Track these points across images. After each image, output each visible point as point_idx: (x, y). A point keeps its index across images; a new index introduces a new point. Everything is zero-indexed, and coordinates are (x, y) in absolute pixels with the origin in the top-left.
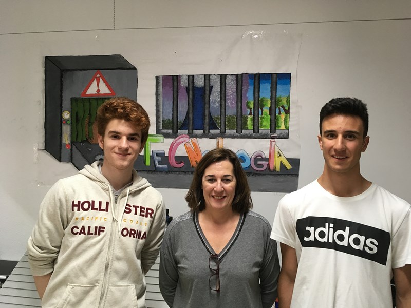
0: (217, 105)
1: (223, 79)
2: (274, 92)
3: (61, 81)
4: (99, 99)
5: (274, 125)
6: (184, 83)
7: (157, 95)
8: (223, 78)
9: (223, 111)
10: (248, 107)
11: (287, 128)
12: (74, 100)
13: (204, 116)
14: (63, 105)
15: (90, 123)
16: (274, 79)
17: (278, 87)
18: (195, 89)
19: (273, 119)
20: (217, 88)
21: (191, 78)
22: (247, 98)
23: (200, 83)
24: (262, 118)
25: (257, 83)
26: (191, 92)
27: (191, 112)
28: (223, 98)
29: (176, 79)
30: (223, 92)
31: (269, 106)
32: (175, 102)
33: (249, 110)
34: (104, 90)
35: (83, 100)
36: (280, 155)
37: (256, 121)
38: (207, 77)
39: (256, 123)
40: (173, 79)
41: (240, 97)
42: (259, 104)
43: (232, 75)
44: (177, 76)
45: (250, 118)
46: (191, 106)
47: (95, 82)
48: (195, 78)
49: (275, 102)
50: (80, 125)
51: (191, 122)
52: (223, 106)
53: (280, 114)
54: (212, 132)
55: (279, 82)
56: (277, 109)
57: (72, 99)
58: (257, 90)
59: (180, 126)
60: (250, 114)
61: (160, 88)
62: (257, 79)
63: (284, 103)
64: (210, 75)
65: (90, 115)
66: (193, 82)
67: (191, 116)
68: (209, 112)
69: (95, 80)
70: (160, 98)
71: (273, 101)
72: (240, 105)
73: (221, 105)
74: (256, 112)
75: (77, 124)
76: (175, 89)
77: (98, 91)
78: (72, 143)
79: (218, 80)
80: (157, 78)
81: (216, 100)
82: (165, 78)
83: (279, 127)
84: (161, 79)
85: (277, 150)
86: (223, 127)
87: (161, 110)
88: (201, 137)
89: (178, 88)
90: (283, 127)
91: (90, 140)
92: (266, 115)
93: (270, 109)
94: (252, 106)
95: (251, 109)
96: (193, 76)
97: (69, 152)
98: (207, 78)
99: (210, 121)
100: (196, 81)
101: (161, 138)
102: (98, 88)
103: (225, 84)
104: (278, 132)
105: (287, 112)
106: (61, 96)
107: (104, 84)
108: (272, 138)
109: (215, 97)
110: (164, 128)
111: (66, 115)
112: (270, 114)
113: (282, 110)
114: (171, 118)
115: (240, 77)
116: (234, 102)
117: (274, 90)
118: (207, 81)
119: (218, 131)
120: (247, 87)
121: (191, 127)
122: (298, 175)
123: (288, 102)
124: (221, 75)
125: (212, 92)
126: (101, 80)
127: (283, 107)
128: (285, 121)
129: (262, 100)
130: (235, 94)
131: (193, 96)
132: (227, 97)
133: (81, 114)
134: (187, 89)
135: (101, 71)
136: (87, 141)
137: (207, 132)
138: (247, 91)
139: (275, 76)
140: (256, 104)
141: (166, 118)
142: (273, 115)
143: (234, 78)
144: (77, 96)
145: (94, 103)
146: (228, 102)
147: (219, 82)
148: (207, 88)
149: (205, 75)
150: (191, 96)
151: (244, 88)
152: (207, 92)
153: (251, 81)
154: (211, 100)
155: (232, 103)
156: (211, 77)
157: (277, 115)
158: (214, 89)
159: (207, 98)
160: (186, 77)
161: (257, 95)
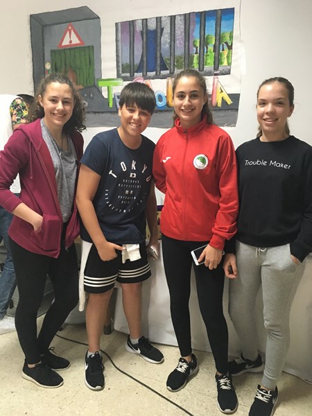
0: (168, 46)
1: (173, 20)
2: (218, 29)
3: (43, 35)
4: (72, 49)
5: (218, 61)
6: (139, 27)
7: (117, 41)
8: (173, 18)
9: (172, 51)
10: (195, 46)
11: (229, 64)
12: (53, 52)
13: (156, 58)
14: (46, 59)
15: (66, 72)
16: (219, 16)
17: (223, 23)
18: (148, 32)
19: (217, 56)
20: (167, 30)
21: (145, 21)
22: (193, 37)
23: (152, 26)
24: (207, 56)
25: (203, 21)
26: (145, 36)
27: (145, 54)
28: (173, 39)
29: (132, 24)
30: (173, 33)
31: (214, 43)
32: (132, 47)
33: (195, 49)
34: (75, 41)
35: (60, 51)
36: (222, 91)
37: (201, 59)
38: (159, 20)
39: (201, 62)
40: (130, 24)
41: (187, 36)
42: (204, 42)
43: (180, 15)
44: (133, 21)
45: (196, 56)
46: (145, 50)
47: (68, 34)
48: (148, 20)
49: (219, 38)
51: (145, 64)
52: (173, 47)
53: (223, 50)
54: (163, 72)
55: (223, 18)
56: (221, 46)
57: (51, 51)
58: (203, 29)
59: (136, 69)
60: (196, 53)
61: (119, 34)
62: (203, 16)
63: (227, 39)
64: (161, 17)
65: (65, 64)
66: (147, 25)
67: (145, 59)
68: (161, 54)
69: (68, 32)
70: (120, 44)
71: (218, 37)
72: (187, 44)
73: (171, 46)
74: (202, 50)
76: (132, 34)
77: (71, 42)
79: (169, 22)
80: (116, 24)
81: (166, 42)
82: (123, 24)
83: (222, 63)
84: (119, 25)
85: (219, 86)
86: (172, 67)
87: (120, 55)
88: (153, 79)
89: (134, 33)
90: (225, 63)
92: (210, 52)
93: (215, 46)
94: (198, 45)
95: (197, 48)
96: (146, 19)
99: (161, 62)
100: (149, 24)
101: (121, 81)
102: (71, 39)
103: (175, 24)
104: (221, 68)
105: (230, 48)
106: (43, 50)
107: (75, 35)
108: (216, 75)
109: (165, 38)
110: (123, 72)
111: (48, 66)
112: (214, 51)
113: (225, 47)
114: (128, 62)
115: (187, 17)
116: (182, 42)
117: (218, 26)
118: (159, 24)
119: (168, 72)
120: (194, 25)
121: (145, 70)
122: (237, 110)
123: (231, 37)
124: (171, 16)
125: (163, 33)
126: (73, 32)
127: (226, 43)
128: (228, 57)
129: (208, 38)
130: (183, 34)
131: (147, 39)
132: (176, 38)
133: (58, 65)
134: (142, 33)
135: (72, 23)
137: (158, 73)
138: (193, 31)
139: (220, 12)
140: (202, 43)
141: (125, 63)
142: (217, 52)
143: (183, 18)
144: (55, 48)
145: (68, 52)
146: (177, 42)
147: (169, 23)
148: (159, 30)
149: (157, 18)
150: (145, 40)
151: (191, 27)
152: (159, 35)
153: (197, 19)
154: (162, 42)
155: (180, 43)
156: (162, 19)
157: (221, 51)
158: (164, 31)
159: (159, 40)
160: (141, 21)
161: (202, 33)
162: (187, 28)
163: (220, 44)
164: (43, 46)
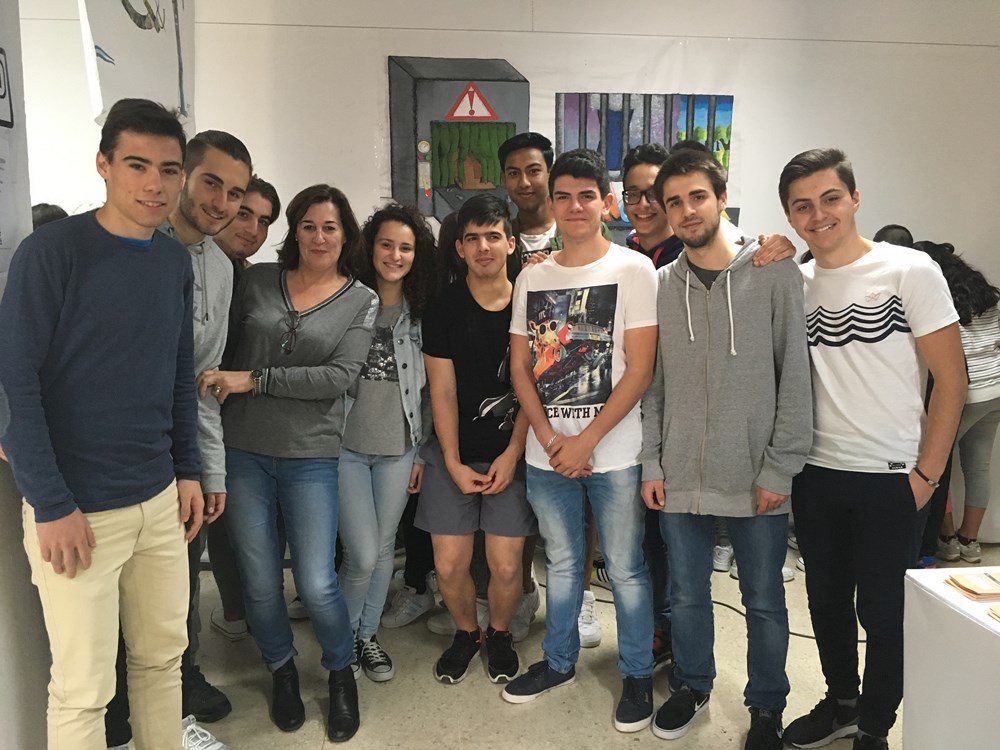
0: (640, 136)
1: (648, 101)
2: (712, 120)
3: (415, 95)
4: (473, 123)
6: (595, 104)
7: (557, 120)
8: (647, 98)
12: (435, 125)
14: (420, 134)
15: (460, 160)
16: (713, 103)
17: (718, 114)
18: (609, 113)
20: (639, 113)
21: (604, 98)
22: (677, 127)
23: (616, 104)
25: (690, 108)
26: (604, 118)
27: (603, 145)
28: (647, 127)
29: (583, 98)
30: (647, 119)
32: (583, 131)
34: (481, 111)
35: (449, 125)
38: (627, 97)
40: (580, 98)
41: (668, 124)
43: (659, 95)
44: (586, 94)
46: (604, 138)
47: (467, 97)
48: (611, 97)
49: (713, 133)
50: (444, 161)
53: (718, 149)
55: (718, 107)
56: (715, 144)
57: (432, 123)
58: (690, 118)
61: (562, 110)
62: (691, 101)
63: (724, 135)
64: (630, 95)
65: (460, 147)
66: (607, 103)
67: (604, 151)
69: (467, 96)
70: (562, 125)
71: (711, 132)
72: (668, 136)
73: (644, 136)
75: (440, 162)
76: (583, 113)
77: (472, 112)
78: (434, 188)
79: (641, 101)
80: (558, 95)
81: (637, 131)
82: (568, 96)
84: (563, 97)
87: (563, 142)
88: (616, 181)
89: (586, 112)
91: (460, 185)
96: (607, 95)
97: (430, 201)
98: (626, 99)
100: (611, 102)
102: (470, 108)
103: (650, 107)
105: (727, 147)
106: (415, 119)
107: (480, 103)
109: (636, 125)
111: (424, 148)
113: (721, 145)
115: (669, 98)
116: (661, 133)
117: (711, 117)
118: (626, 103)
120: (679, 112)
123: (729, 134)
124: (645, 95)
125: (633, 117)
126: (476, 98)
127: (722, 140)
128: (724, 158)
129: (697, 131)
130: (663, 122)
131: (608, 123)
132: (652, 126)
133: (446, 146)
134: (599, 113)
135: (475, 82)
136: (456, 185)
138: (677, 118)
139: (713, 99)
143: (662, 99)
144: (441, 119)
145: (466, 129)
146: (654, 132)
147: (642, 104)
148: (626, 112)
149: (624, 95)
150: (604, 124)
151: (675, 115)
152: (626, 119)
153: (683, 105)
154: (631, 129)
155: (657, 134)
156: (632, 98)
157: (715, 151)
158: (635, 114)
159: (626, 126)
160: (599, 96)
161: (690, 124)
162: (669, 114)
163: (713, 141)
164: (415, 111)
